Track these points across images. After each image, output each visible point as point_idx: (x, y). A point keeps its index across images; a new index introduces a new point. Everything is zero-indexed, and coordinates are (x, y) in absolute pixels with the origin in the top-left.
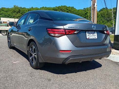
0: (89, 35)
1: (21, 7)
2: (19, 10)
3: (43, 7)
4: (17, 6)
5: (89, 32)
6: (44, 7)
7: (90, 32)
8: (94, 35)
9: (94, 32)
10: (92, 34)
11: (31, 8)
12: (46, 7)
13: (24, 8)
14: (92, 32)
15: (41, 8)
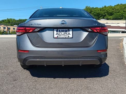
0: (58, 33)
1: (93, 8)
2: (91, 10)
3: (118, 4)
4: (89, 7)
5: (59, 30)
6: (120, 4)
7: (61, 30)
8: (68, 33)
9: (67, 29)
10: (63, 33)
11: (103, 7)
12: (122, 4)
13: (96, 8)
14: (64, 30)
15: (115, 6)
